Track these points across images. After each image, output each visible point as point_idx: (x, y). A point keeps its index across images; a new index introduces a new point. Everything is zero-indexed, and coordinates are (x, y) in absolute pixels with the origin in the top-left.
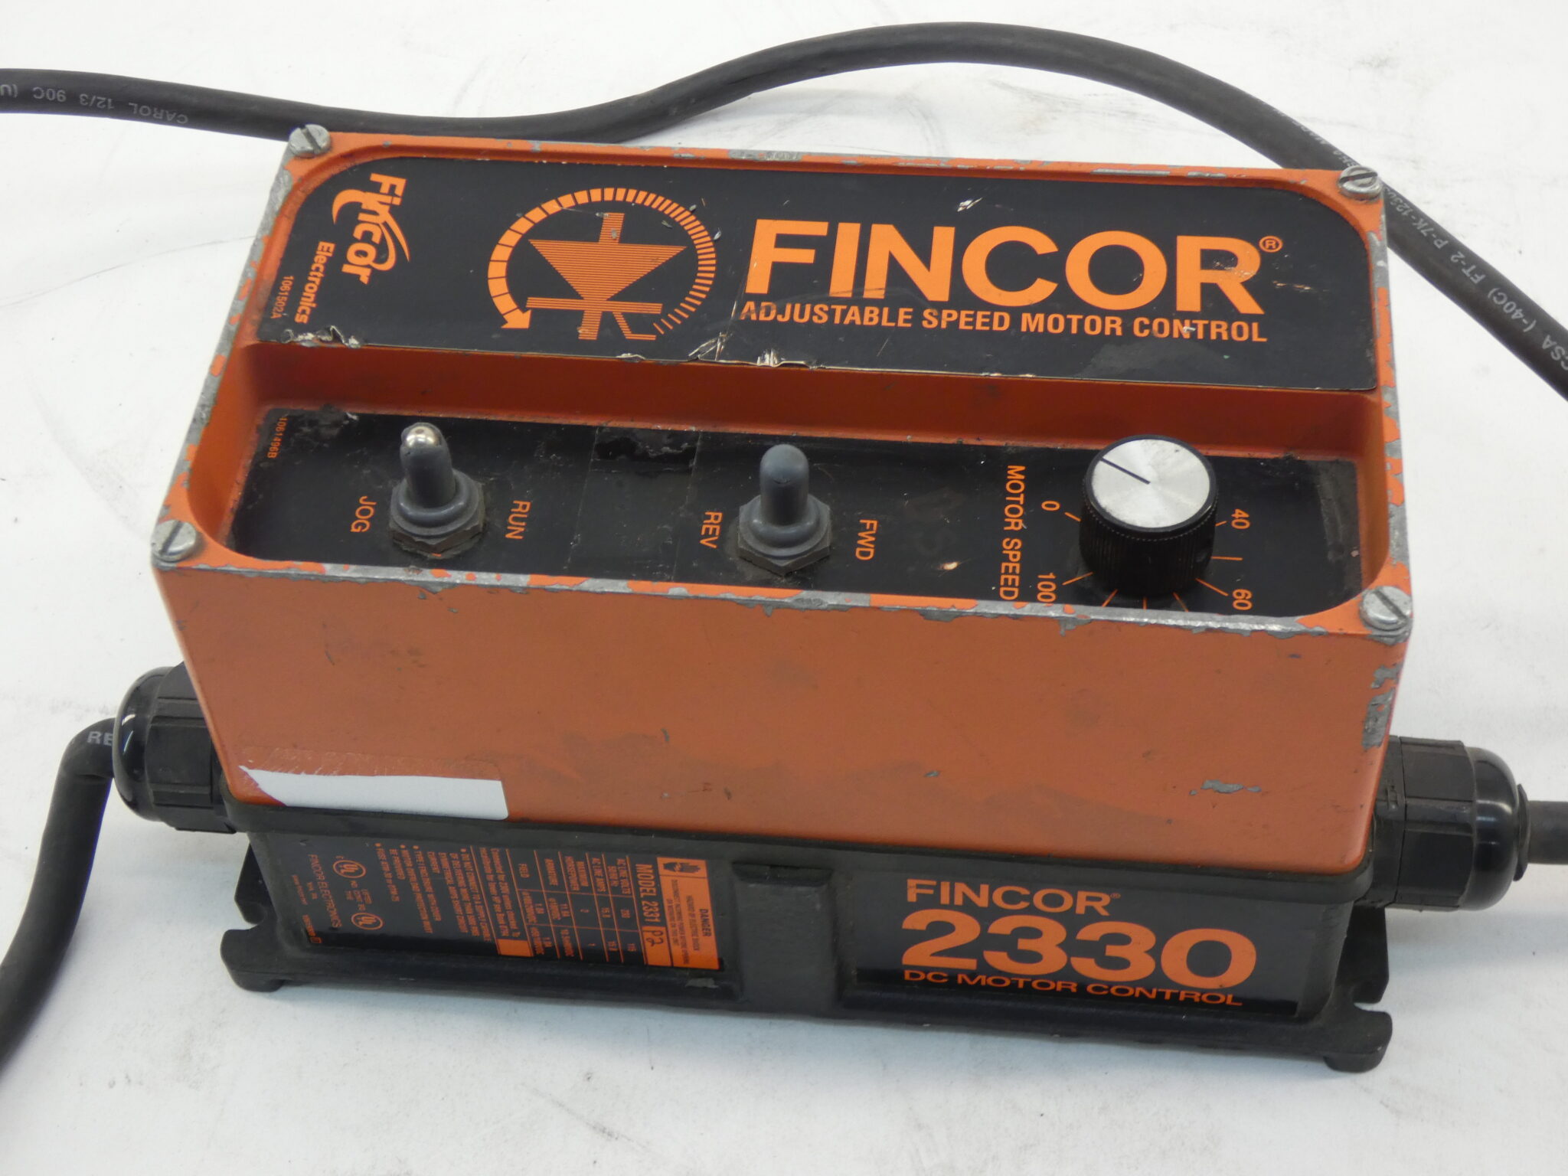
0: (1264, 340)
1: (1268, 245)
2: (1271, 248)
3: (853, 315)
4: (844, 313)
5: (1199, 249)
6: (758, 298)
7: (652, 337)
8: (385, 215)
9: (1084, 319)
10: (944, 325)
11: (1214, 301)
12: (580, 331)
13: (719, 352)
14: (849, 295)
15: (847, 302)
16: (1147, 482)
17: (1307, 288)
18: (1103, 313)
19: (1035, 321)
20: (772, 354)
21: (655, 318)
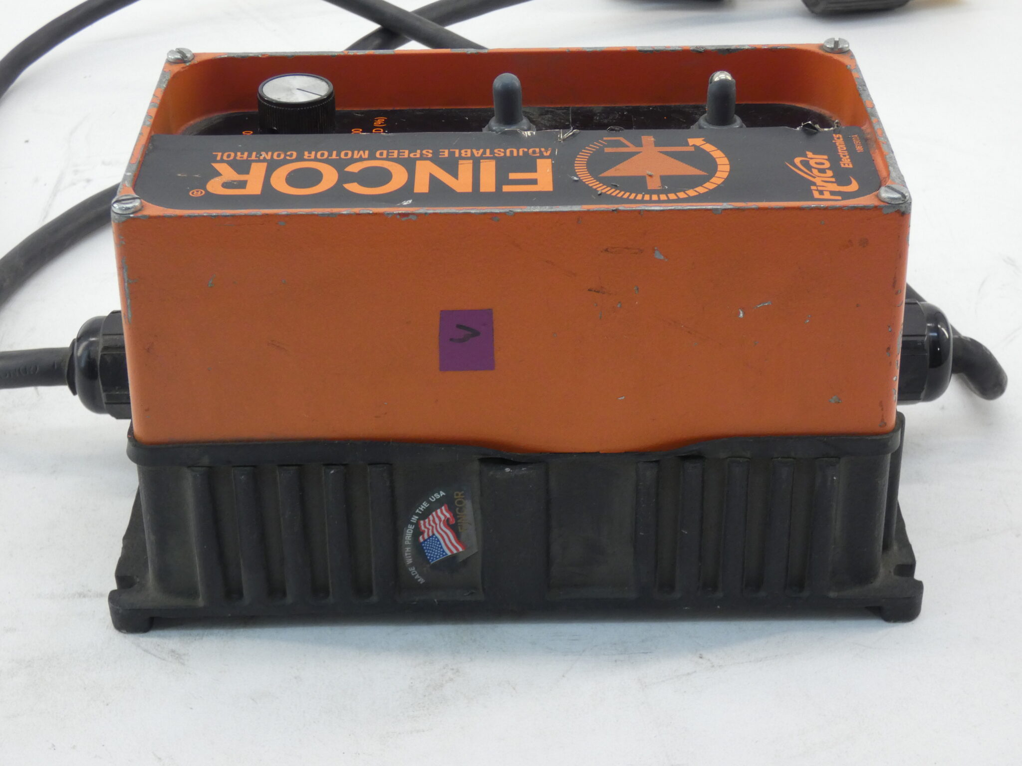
0: (214, 153)
1: (199, 193)
2: (197, 191)
3: (478, 153)
4: (484, 153)
5: (247, 189)
6: (542, 156)
7: (605, 139)
8: (818, 181)
9: (328, 157)
10: (419, 151)
11: (242, 167)
12: (653, 139)
13: (560, 133)
14: (481, 161)
15: (482, 158)
16: (298, 89)
17: (180, 175)
18: (316, 160)
19: (359, 155)
20: (527, 136)
21: (607, 146)
